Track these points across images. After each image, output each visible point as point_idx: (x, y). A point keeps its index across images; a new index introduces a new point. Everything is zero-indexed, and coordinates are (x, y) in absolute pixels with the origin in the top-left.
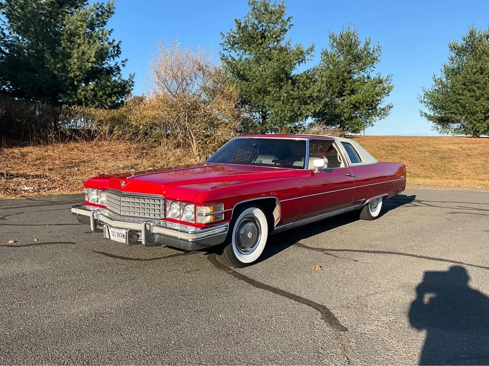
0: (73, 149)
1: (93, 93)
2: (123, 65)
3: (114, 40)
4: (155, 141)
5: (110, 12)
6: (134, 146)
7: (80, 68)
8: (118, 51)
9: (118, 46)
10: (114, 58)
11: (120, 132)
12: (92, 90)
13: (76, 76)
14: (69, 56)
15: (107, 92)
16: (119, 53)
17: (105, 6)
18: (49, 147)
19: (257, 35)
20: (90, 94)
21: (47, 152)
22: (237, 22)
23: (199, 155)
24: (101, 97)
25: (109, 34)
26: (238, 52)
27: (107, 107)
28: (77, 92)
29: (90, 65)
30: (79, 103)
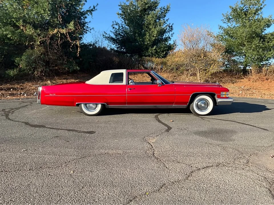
0: (145, 76)
1: (155, 51)
2: (172, 36)
3: (170, 24)
4: (181, 73)
5: (167, 10)
6: (171, 75)
7: (149, 40)
8: (171, 28)
9: (172, 26)
10: (169, 33)
11: (166, 69)
12: (154, 50)
13: (148, 44)
14: (145, 35)
15: (162, 50)
16: (172, 29)
17: (166, 8)
18: (136, 75)
19: (242, 13)
20: (154, 52)
21: (134, 77)
22: (231, 8)
23: (200, 79)
24: (159, 52)
25: (167, 21)
26: (232, 24)
27: (161, 57)
28: (148, 51)
29: (154, 38)
30: (149, 56)
